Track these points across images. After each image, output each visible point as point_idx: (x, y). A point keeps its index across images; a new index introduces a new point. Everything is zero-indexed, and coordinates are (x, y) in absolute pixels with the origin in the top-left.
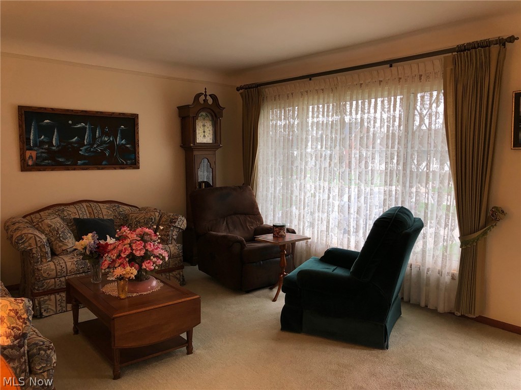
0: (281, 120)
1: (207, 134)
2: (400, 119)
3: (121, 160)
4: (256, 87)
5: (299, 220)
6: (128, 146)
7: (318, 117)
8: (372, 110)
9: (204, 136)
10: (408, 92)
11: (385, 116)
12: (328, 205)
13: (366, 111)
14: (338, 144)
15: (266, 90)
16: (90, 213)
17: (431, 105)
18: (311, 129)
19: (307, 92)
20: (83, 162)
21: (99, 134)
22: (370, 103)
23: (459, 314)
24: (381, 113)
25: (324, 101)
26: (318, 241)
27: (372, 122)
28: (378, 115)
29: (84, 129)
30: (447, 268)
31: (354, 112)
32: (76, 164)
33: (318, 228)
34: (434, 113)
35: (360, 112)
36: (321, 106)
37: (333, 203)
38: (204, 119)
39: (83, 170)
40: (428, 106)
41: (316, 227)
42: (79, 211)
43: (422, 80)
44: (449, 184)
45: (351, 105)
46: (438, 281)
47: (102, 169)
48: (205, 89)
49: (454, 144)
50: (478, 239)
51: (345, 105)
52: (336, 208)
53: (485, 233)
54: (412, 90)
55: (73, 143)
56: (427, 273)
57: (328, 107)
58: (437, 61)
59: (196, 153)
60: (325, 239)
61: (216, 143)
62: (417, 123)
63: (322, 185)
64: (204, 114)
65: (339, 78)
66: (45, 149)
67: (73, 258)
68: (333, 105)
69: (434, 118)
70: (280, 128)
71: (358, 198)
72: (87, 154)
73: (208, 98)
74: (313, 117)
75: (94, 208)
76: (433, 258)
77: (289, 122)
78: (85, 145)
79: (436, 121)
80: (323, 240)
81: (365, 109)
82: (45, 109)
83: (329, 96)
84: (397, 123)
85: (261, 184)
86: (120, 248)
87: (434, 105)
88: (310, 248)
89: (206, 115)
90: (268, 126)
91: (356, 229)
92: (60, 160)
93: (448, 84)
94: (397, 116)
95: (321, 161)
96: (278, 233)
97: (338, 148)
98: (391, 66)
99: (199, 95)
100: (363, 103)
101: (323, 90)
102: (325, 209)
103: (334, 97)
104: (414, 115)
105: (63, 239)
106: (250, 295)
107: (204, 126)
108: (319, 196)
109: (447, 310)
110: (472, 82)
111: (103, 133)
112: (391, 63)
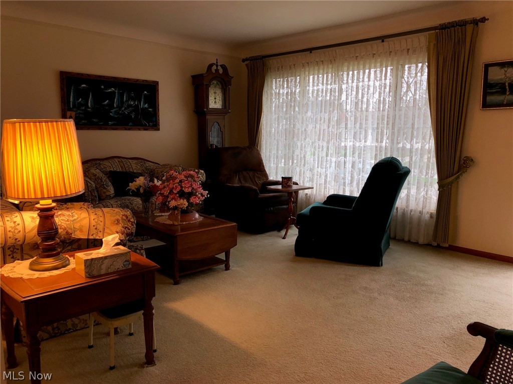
0: (283, 88)
1: (217, 100)
2: (390, 86)
3: (144, 122)
4: (261, 59)
5: (300, 175)
6: (150, 110)
7: (318, 85)
8: (366, 79)
9: (215, 102)
10: (398, 63)
11: (377, 84)
12: (326, 162)
13: (361, 80)
14: (336, 109)
15: (271, 61)
16: (122, 167)
17: (416, 74)
18: (311, 96)
19: (308, 64)
20: (113, 122)
21: (126, 98)
22: (364, 73)
23: (435, 244)
24: (374, 81)
25: (323, 71)
26: (316, 193)
27: (366, 90)
28: (371, 83)
29: (114, 93)
30: (427, 208)
31: (350, 81)
32: (108, 124)
33: (317, 182)
34: (419, 81)
35: (355, 81)
36: (320, 76)
37: (331, 160)
38: (215, 87)
39: (113, 130)
40: (414, 75)
41: (315, 181)
42: (113, 165)
43: (408, 54)
44: (430, 139)
45: (348, 75)
46: (419, 219)
47: (129, 129)
48: (217, 60)
49: (435, 106)
50: (452, 182)
51: (342, 75)
52: (333, 164)
53: (458, 178)
54: (401, 62)
55: (104, 105)
56: (410, 214)
57: (327, 77)
58: (423, 38)
59: (208, 117)
60: (323, 191)
61: (225, 108)
62: (404, 90)
63: (321, 145)
64: (215, 82)
65: (337, 51)
66: (82, 110)
67: (117, 202)
68: (332, 75)
69: (418, 86)
70: (283, 95)
71: (353, 154)
72: (116, 116)
73: (219, 68)
74: (313, 86)
75: (124, 163)
76: (416, 200)
77: (291, 91)
78: (115, 108)
79: (420, 88)
80: (321, 192)
81: (359, 78)
82: (82, 74)
83: (328, 68)
84: (387, 90)
85: (264, 146)
86: (171, 186)
87: (419, 74)
88: (309, 199)
89: (217, 83)
90: (271, 94)
91: (351, 180)
92: (95, 120)
93: (431, 57)
94: (388, 84)
95: (320, 123)
96: (286, 184)
97: (336, 111)
98: (383, 41)
99: (211, 66)
100: (358, 73)
101: (322, 61)
102: (323, 165)
103: (332, 68)
104: (402, 83)
105: (106, 186)
106: (263, 235)
107: (215, 93)
108: (318, 154)
109: (426, 242)
110: (451, 55)
111: (130, 98)
112: (382, 38)
